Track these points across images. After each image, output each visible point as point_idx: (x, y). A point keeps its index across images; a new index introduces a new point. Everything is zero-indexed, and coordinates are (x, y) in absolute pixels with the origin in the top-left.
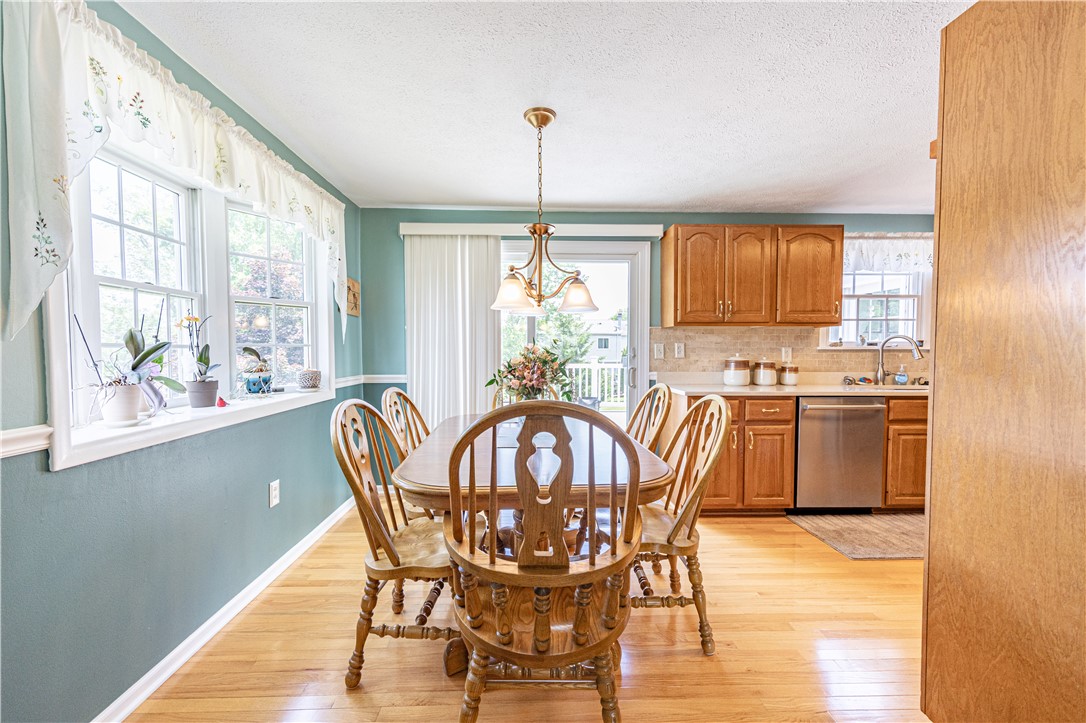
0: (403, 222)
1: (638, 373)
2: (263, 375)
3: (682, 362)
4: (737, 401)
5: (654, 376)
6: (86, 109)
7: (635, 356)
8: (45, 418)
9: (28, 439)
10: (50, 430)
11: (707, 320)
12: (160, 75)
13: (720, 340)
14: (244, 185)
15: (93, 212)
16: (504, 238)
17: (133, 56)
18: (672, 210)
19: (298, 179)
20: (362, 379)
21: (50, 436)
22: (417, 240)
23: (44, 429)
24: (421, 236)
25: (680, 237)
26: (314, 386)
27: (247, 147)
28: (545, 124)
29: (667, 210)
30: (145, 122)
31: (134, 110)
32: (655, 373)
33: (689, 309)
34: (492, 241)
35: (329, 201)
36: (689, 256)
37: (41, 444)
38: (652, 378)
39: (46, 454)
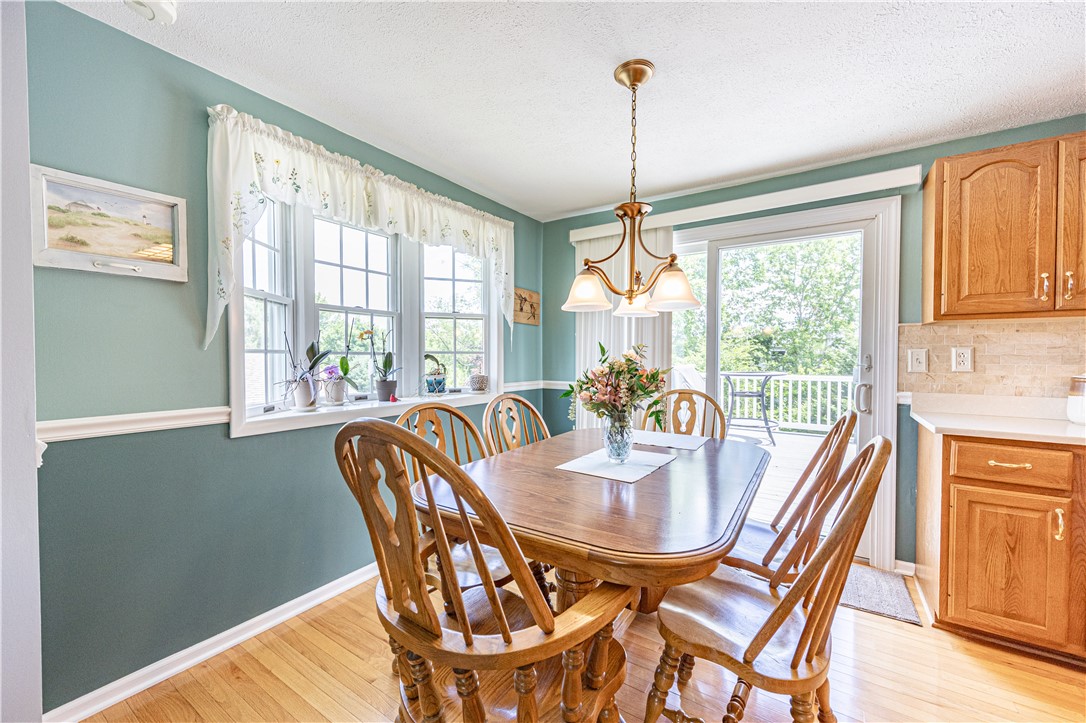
0: (572, 229)
1: (877, 393)
2: (439, 378)
3: (966, 378)
4: (1068, 455)
5: (906, 398)
6: (252, 189)
7: (870, 368)
8: (228, 403)
9: (212, 415)
10: (229, 410)
11: (1010, 308)
12: (313, 152)
13: (1058, 342)
14: (394, 221)
15: (316, 258)
16: (679, 227)
17: (289, 142)
18: (945, 139)
19: (455, 208)
20: (541, 384)
21: (230, 414)
22: (586, 245)
23: (225, 409)
24: (590, 240)
25: (946, 177)
26: (481, 389)
27: (398, 189)
28: (639, 81)
29: (936, 141)
30: (297, 189)
31: (292, 181)
32: (910, 394)
33: (965, 292)
34: (661, 234)
35: (493, 222)
36: (967, 204)
37: (223, 419)
38: (902, 402)
39: (228, 425)
